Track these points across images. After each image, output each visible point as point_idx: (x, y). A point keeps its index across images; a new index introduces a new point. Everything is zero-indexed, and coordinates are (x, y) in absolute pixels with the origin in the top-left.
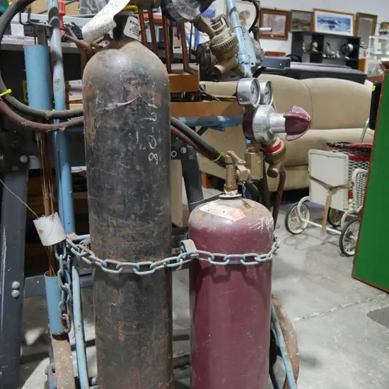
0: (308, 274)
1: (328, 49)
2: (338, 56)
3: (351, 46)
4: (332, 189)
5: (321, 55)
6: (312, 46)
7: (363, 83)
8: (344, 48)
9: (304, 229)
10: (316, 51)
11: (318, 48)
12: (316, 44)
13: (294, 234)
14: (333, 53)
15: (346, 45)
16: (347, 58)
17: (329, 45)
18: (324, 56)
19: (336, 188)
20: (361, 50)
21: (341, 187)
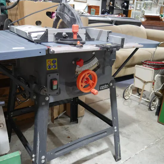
0: (140, 122)
1: (117, 5)
2: (120, 8)
3: (125, 4)
4: (145, 82)
5: (114, 7)
6: (110, 4)
7: (140, 26)
8: (123, 5)
9: (129, 97)
10: (112, 6)
11: (112, 5)
12: (112, 3)
13: (126, 99)
14: (119, 7)
15: (124, 3)
16: (124, 9)
17: (117, 3)
18: (115, 8)
19: (147, 82)
20: (130, 6)
21: (150, 82)
